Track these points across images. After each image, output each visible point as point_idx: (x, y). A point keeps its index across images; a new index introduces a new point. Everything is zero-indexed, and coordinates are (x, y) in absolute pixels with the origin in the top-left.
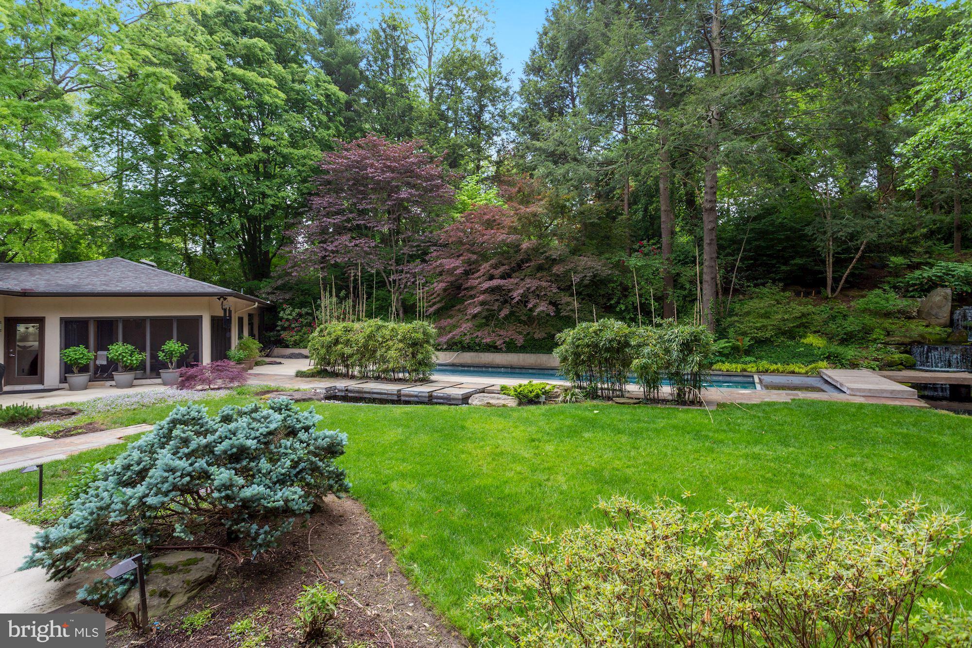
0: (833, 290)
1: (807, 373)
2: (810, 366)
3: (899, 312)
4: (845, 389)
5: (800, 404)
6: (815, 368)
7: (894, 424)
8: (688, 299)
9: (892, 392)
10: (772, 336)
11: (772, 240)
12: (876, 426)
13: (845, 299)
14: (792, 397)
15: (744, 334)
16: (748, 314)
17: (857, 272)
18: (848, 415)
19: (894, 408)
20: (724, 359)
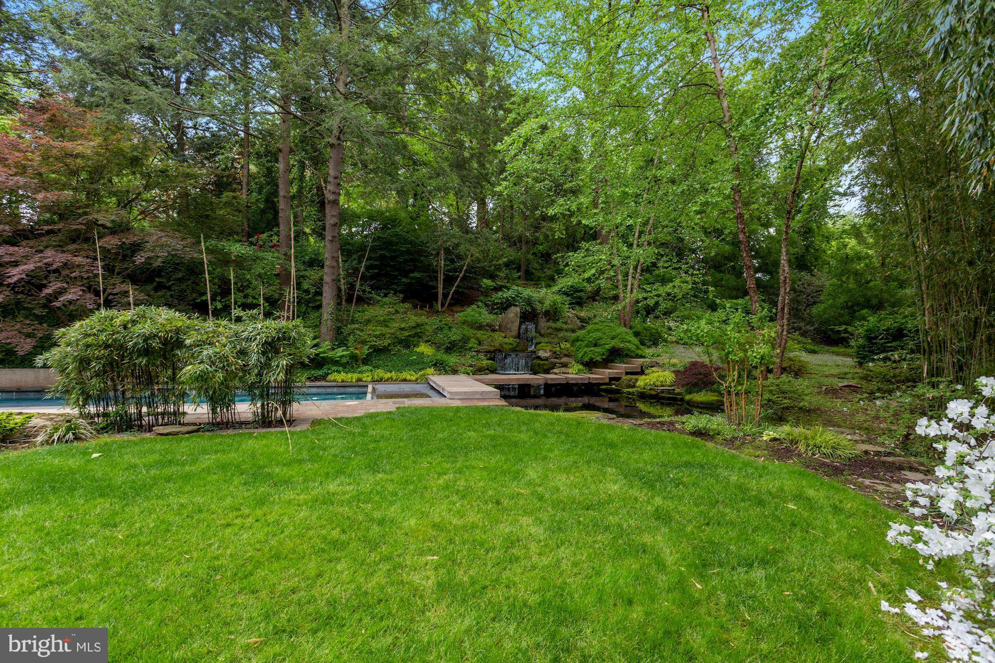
0: (443, 305)
1: (417, 380)
2: (420, 373)
3: (487, 325)
4: (445, 394)
5: (402, 412)
6: (424, 375)
7: (484, 426)
8: (311, 305)
9: (482, 393)
10: (389, 345)
11: (395, 251)
12: (469, 430)
13: (451, 313)
14: (398, 405)
15: (364, 342)
16: (368, 321)
17: (460, 290)
18: (446, 420)
19: (483, 408)
20: (341, 369)
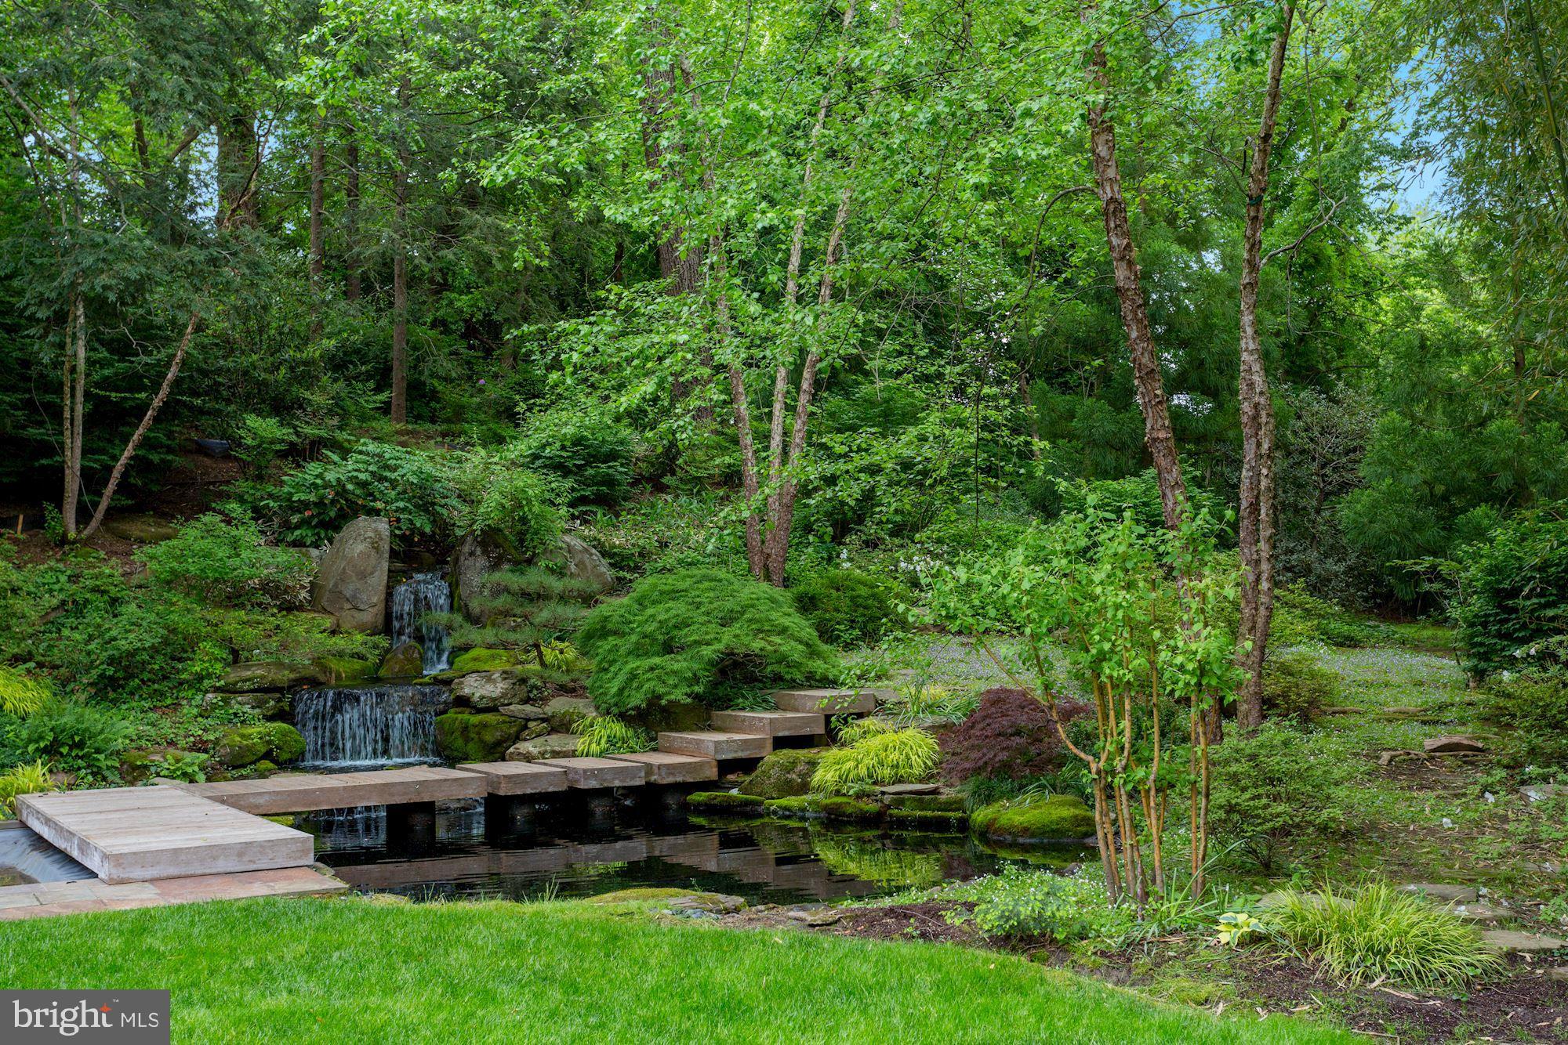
0: (83, 517)
4: (93, 863)
13: (120, 547)
17: (155, 458)
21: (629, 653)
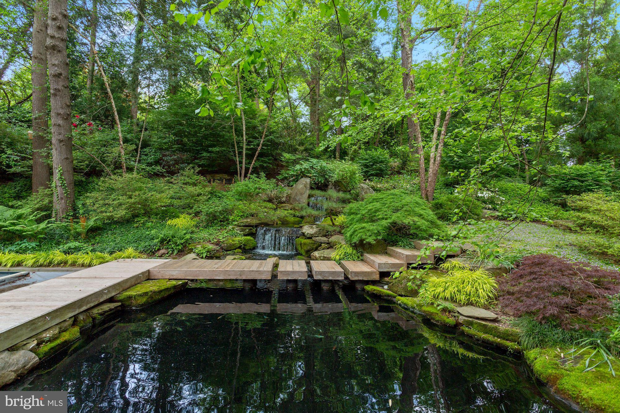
21: (357, 221)
